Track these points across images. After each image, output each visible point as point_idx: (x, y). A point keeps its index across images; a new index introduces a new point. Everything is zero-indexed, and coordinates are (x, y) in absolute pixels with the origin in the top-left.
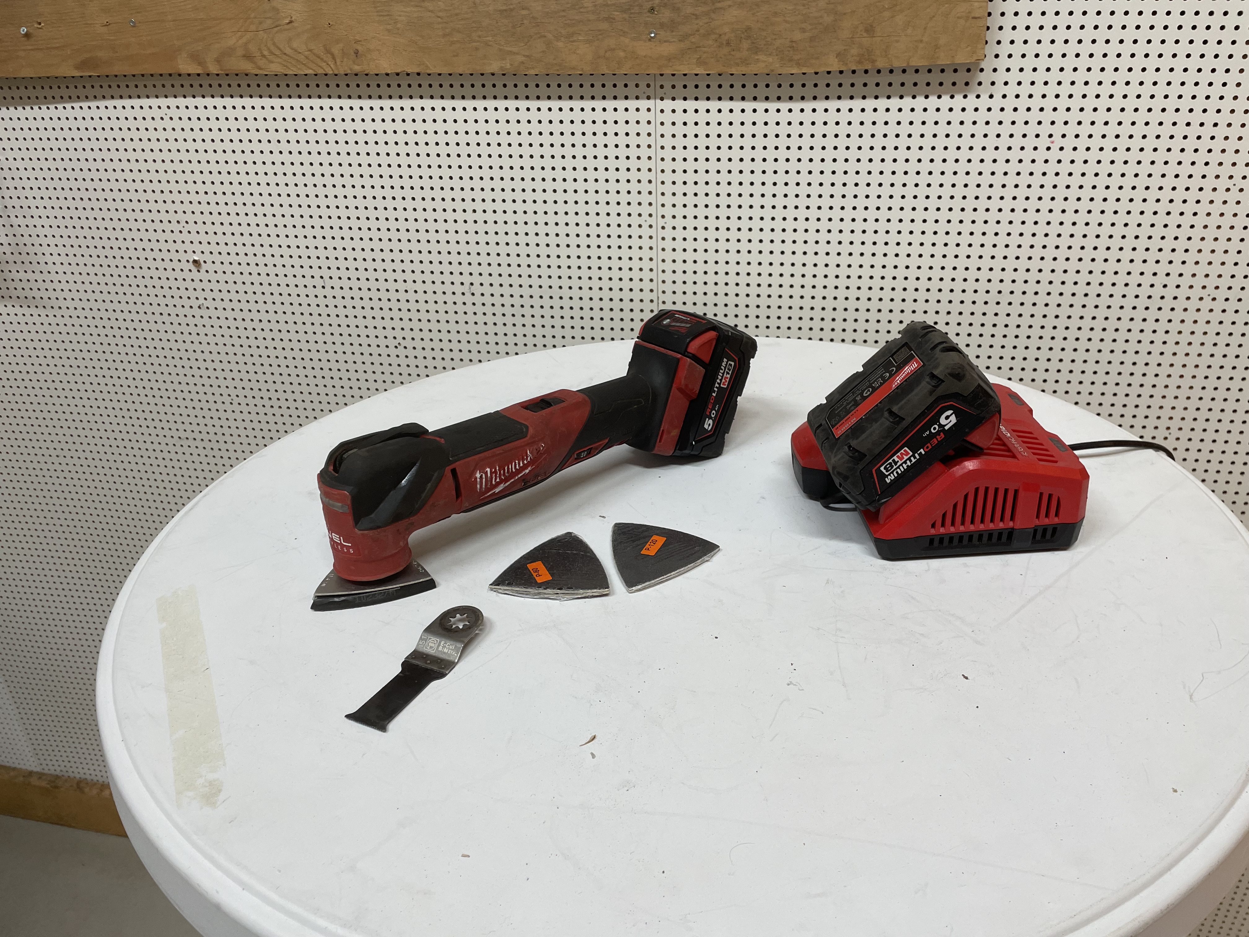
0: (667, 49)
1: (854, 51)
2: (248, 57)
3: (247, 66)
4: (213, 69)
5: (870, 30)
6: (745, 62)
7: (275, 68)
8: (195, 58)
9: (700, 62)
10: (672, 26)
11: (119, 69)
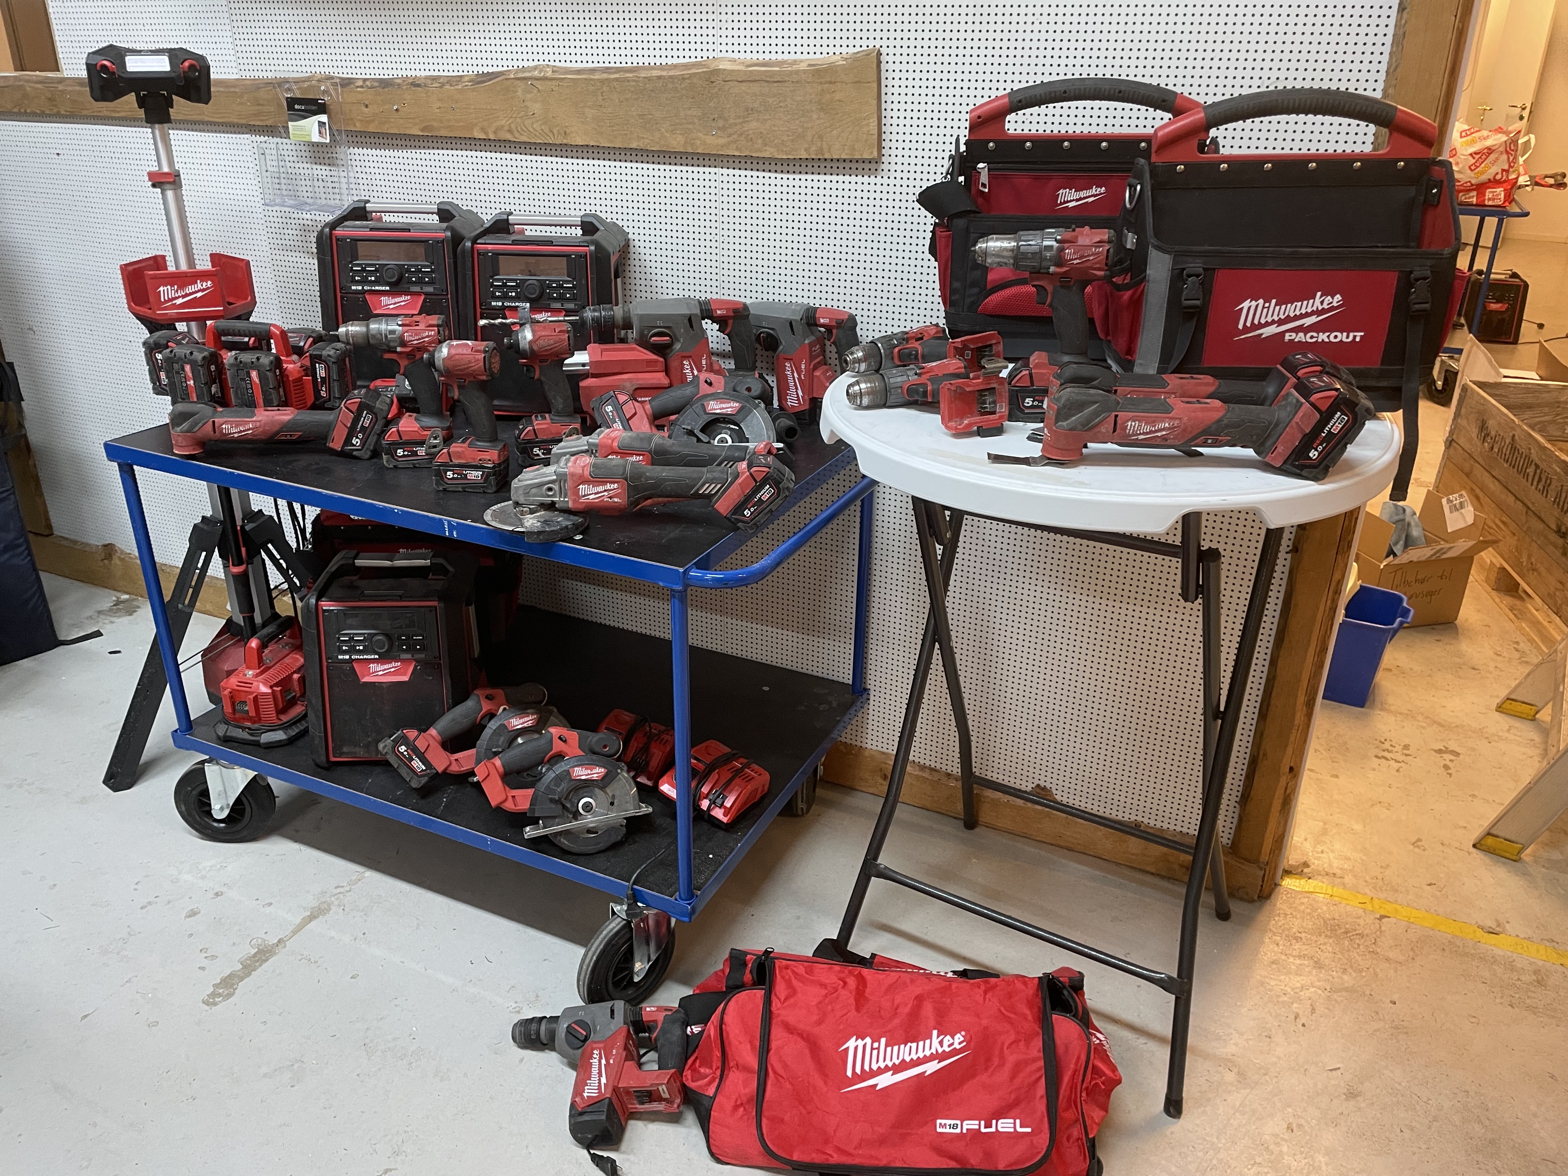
0: (722, 141)
1: (814, 148)
2: (510, 131)
3: (509, 137)
4: (492, 137)
5: (821, 138)
6: (760, 150)
7: (524, 139)
8: (483, 130)
9: (737, 149)
10: (723, 129)
11: (443, 133)
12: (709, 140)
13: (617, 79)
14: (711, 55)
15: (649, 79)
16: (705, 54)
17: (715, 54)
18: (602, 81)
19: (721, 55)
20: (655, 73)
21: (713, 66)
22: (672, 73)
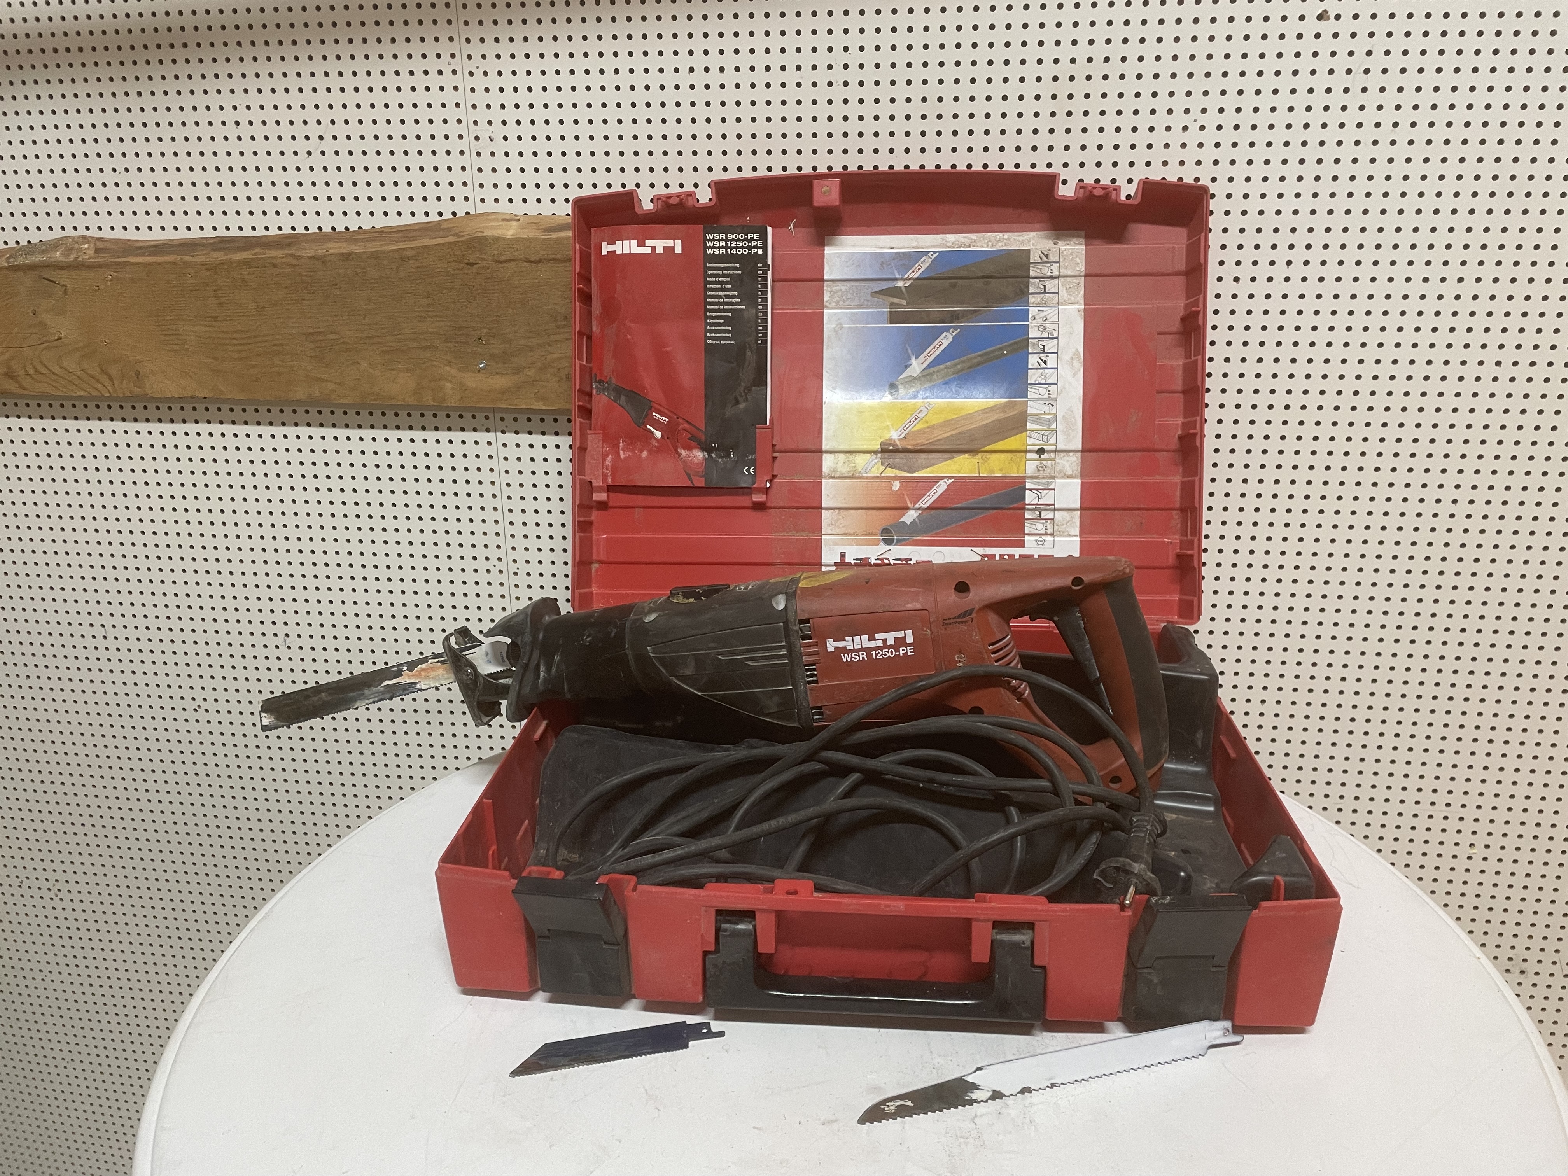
0: (500, 382)
10: (504, 357)
12: (472, 380)
13: (247, 263)
14: (461, 209)
15: (323, 260)
16: (447, 208)
17: (469, 207)
18: (214, 268)
19: (481, 209)
20: (334, 248)
21: (469, 230)
22: (372, 247)
